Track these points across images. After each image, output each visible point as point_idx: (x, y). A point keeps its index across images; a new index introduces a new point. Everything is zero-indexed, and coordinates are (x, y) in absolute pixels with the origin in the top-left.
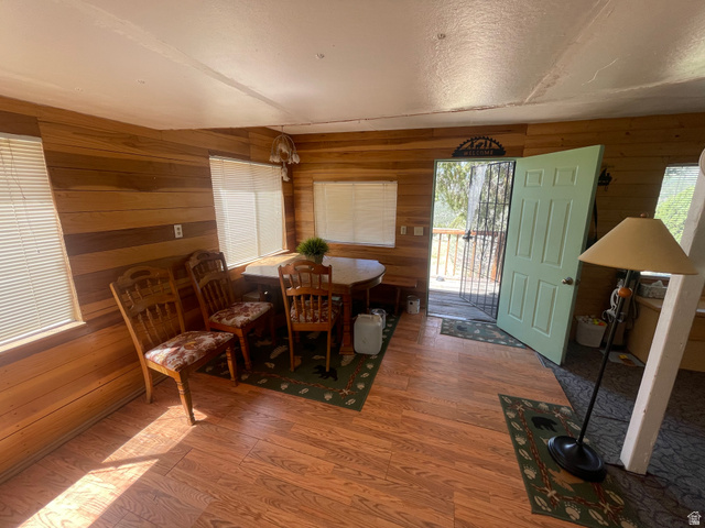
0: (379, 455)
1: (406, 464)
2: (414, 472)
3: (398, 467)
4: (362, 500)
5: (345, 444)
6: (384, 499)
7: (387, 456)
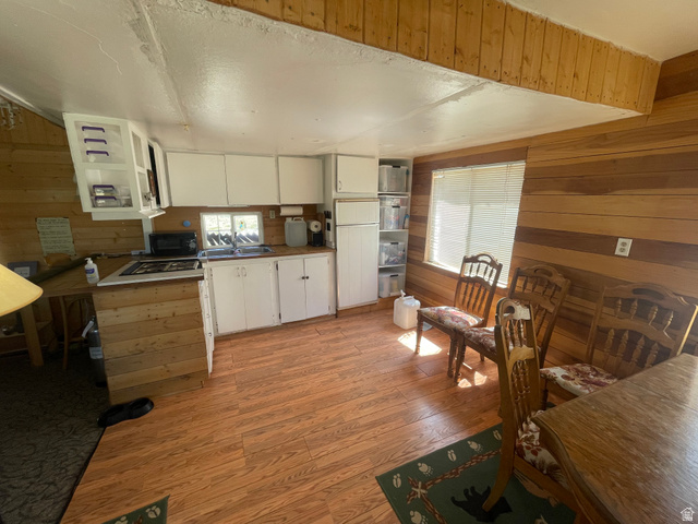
0: (321, 449)
1: (294, 458)
2: (284, 457)
3: (299, 451)
4: (310, 418)
5: (354, 438)
6: (297, 426)
7: (313, 453)
